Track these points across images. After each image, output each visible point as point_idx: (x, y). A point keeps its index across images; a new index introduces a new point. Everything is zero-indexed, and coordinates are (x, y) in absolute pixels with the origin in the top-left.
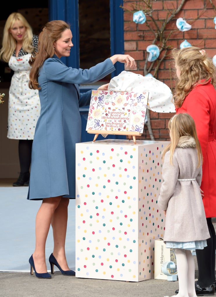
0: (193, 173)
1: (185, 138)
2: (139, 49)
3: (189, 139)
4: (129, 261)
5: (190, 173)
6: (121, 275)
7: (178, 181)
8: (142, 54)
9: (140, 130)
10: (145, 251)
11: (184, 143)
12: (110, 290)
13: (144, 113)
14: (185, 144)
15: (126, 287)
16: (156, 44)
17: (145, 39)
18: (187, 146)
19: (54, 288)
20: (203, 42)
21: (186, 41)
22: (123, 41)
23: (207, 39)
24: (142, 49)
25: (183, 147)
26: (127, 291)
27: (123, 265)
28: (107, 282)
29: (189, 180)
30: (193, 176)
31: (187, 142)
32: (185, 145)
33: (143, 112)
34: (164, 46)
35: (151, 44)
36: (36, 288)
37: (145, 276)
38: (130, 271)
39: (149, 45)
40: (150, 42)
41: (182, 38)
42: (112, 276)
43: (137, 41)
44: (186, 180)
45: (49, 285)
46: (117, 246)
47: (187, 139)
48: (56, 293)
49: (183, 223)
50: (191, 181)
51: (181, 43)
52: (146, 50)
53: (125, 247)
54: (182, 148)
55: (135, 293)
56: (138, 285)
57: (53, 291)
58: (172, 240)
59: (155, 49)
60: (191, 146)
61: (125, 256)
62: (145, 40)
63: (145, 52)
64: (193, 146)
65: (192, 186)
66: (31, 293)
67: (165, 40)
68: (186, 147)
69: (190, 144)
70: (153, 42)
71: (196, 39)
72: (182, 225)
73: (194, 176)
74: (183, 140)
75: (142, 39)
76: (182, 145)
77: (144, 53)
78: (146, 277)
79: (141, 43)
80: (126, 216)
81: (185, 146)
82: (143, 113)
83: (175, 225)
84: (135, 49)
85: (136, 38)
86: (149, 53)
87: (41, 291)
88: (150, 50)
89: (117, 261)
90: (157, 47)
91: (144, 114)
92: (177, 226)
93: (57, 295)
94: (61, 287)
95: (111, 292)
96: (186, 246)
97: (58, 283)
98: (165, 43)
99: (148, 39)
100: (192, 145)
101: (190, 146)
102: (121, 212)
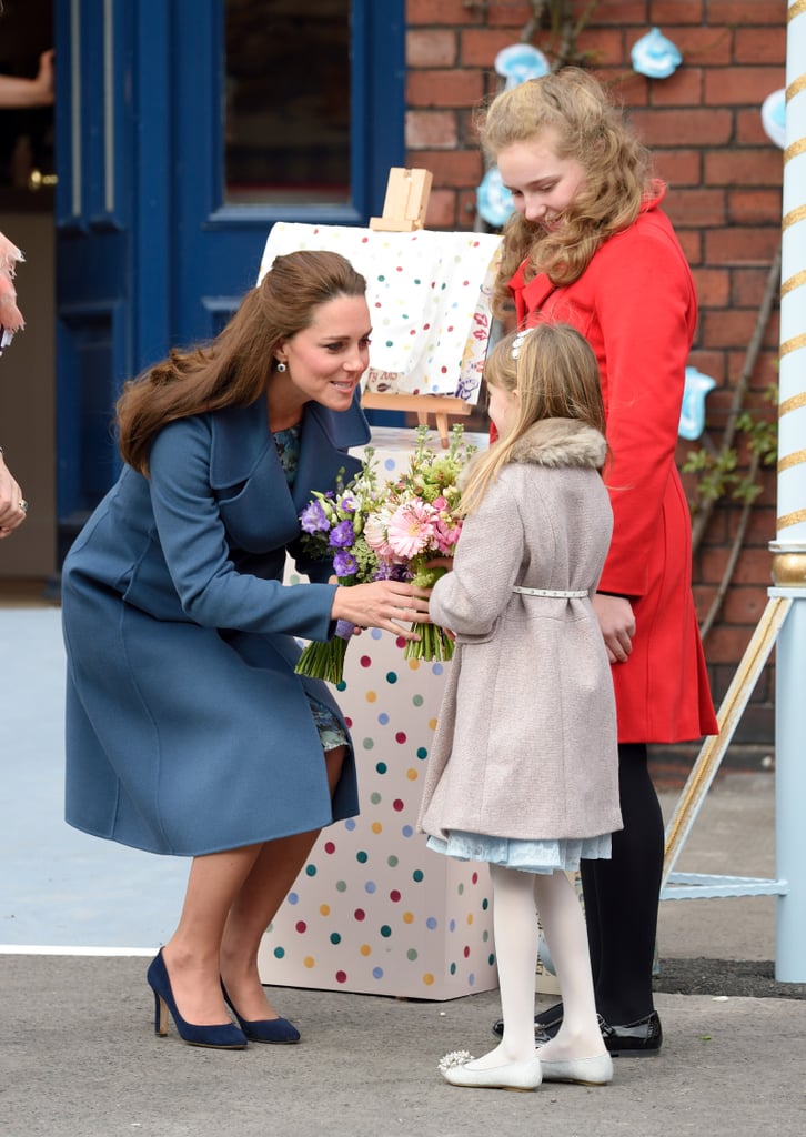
0: (580, 569)
1: (562, 425)
2: (467, 60)
3: (576, 433)
4: (409, 918)
5: (567, 568)
6: (378, 973)
7: (517, 597)
8: (479, 84)
9: (466, 391)
10: (475, 878)
11: (556, 446)
12: (331, 1031)
13: (484, 321)
14: (560, 452)
15: (397, 1019)
16: (534, 41)
17: (491, 22)
18: (567, 460)
19: (106, 1019)
20: (727, 41)
21: (655, 32)
22: (404, 27)
23: (741, 26)
24: (480, 60)
25: (551, 463)
26: (398, 1035)
27: (386, 932)
28: (320, 1000)
29: (560, 594)
30: (577, 579)
31: (566, 444)
32: (560, 457)
33: (479, 318)
34: (569, 53)
35: (516, 41)
36: (32, 1017)
37: (471, 978)
38: (412, 955)
39: (507, 45)
40: (511, 34)
41: (642, 20)
42: (341, 977)
43: (458, 30)
44: (550, 593)
45: (85, 1005)
46: (362, 857)
47: (569, 434)
48: (115, 1038)
49: (520, 763)
50: (569, 599)
51: (636, 39)
52: (492, 68)
53: (393, 861)
54: (546, 465)
55: (432, 1045)
56: (442, 1014)
57: (101, 1029)
58: (473, 828)
59: (531, 62)
60: (583, 461)
61: (395, 896)
62: (493, 28)
63: (491, 74)
64: (587, 462)
65: (570, 619)
66: (14, 1035)
67: (574, 26)
68: (562, 465)
69: (580, 453)
70: (525, 34)
71: (698, 25)
72: (517, 772)
73: (583, 580)
74: (552, 434)
75: (479, 19)
76: (546, 454)
77: (486, 79)
78: (476, 981)
79: (474, 39)
80: (401, 738)
81: (557, 459)
82: (480, 322)
83: (489, 768)
84: (450, 60)
85: (453, 15)
86: (504, 79)
87: (52, 1028)
88: (510, 65)
89: (360, 915)
90: (540, 56)
91: (482, 327)
92: (498, 774)
93: (117, 1046)
94: (135, 1016)
95: (334, 1039)
96: (523, 858)
97: (124, 1001)
98: (572, 41)
99: (504, 20)
100: (585, 457)
101: (576, 460)
102: (384, 719)
